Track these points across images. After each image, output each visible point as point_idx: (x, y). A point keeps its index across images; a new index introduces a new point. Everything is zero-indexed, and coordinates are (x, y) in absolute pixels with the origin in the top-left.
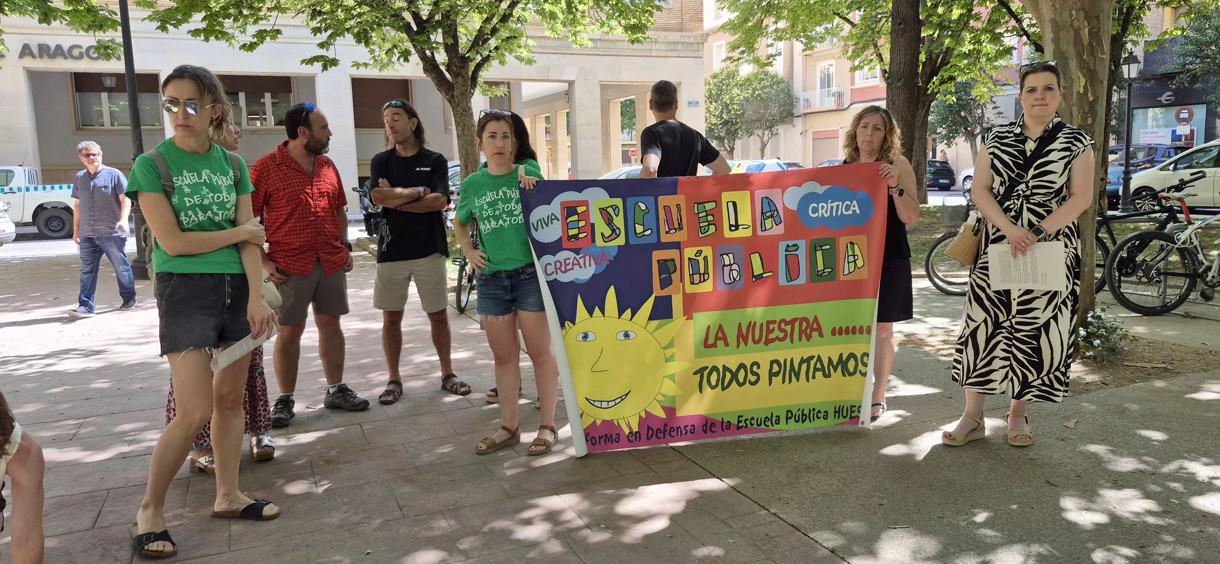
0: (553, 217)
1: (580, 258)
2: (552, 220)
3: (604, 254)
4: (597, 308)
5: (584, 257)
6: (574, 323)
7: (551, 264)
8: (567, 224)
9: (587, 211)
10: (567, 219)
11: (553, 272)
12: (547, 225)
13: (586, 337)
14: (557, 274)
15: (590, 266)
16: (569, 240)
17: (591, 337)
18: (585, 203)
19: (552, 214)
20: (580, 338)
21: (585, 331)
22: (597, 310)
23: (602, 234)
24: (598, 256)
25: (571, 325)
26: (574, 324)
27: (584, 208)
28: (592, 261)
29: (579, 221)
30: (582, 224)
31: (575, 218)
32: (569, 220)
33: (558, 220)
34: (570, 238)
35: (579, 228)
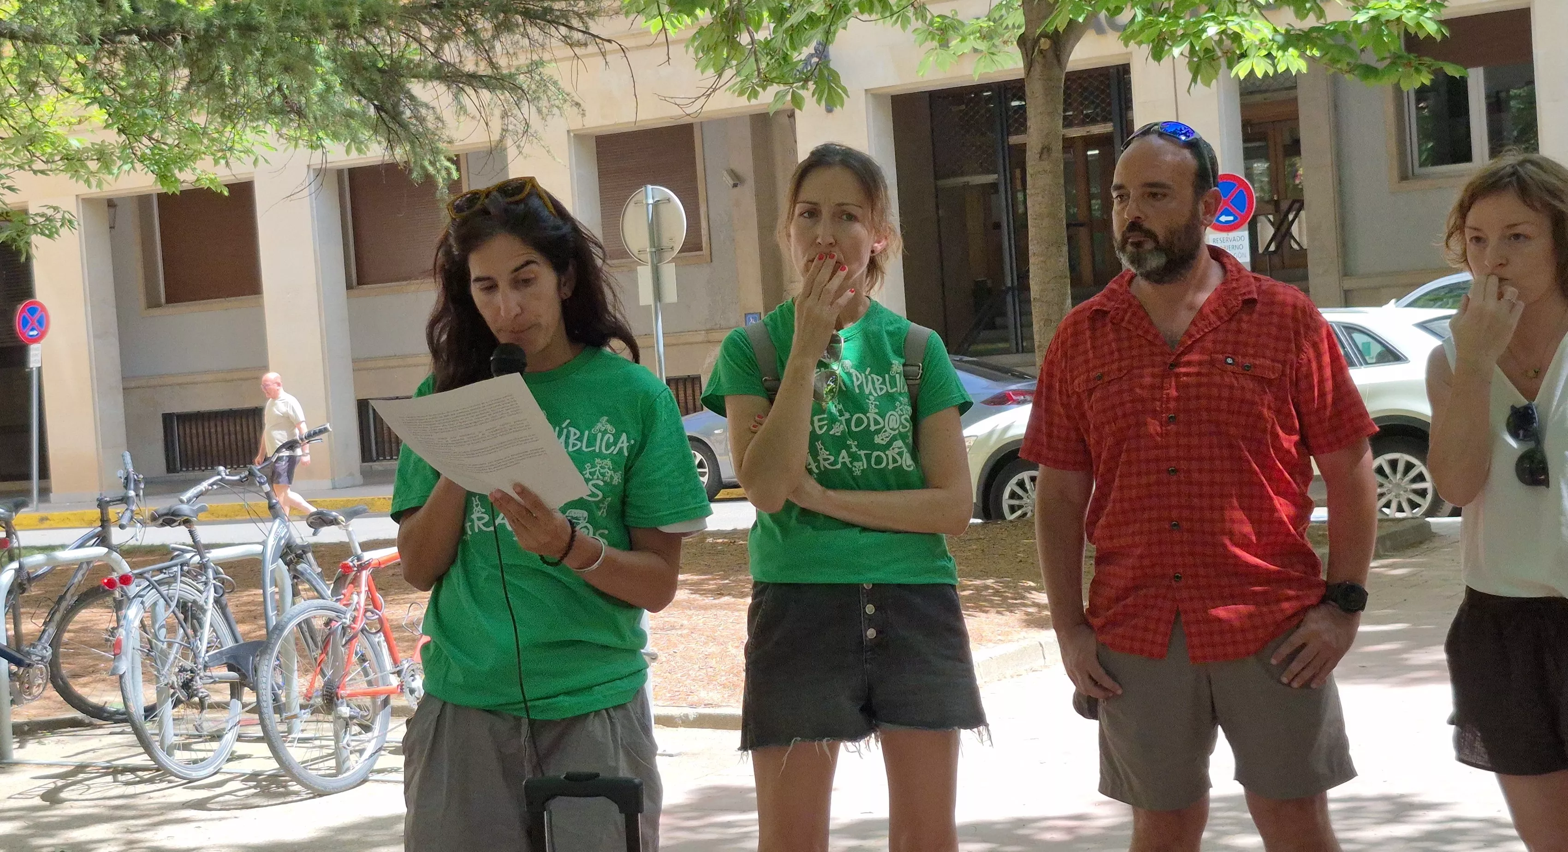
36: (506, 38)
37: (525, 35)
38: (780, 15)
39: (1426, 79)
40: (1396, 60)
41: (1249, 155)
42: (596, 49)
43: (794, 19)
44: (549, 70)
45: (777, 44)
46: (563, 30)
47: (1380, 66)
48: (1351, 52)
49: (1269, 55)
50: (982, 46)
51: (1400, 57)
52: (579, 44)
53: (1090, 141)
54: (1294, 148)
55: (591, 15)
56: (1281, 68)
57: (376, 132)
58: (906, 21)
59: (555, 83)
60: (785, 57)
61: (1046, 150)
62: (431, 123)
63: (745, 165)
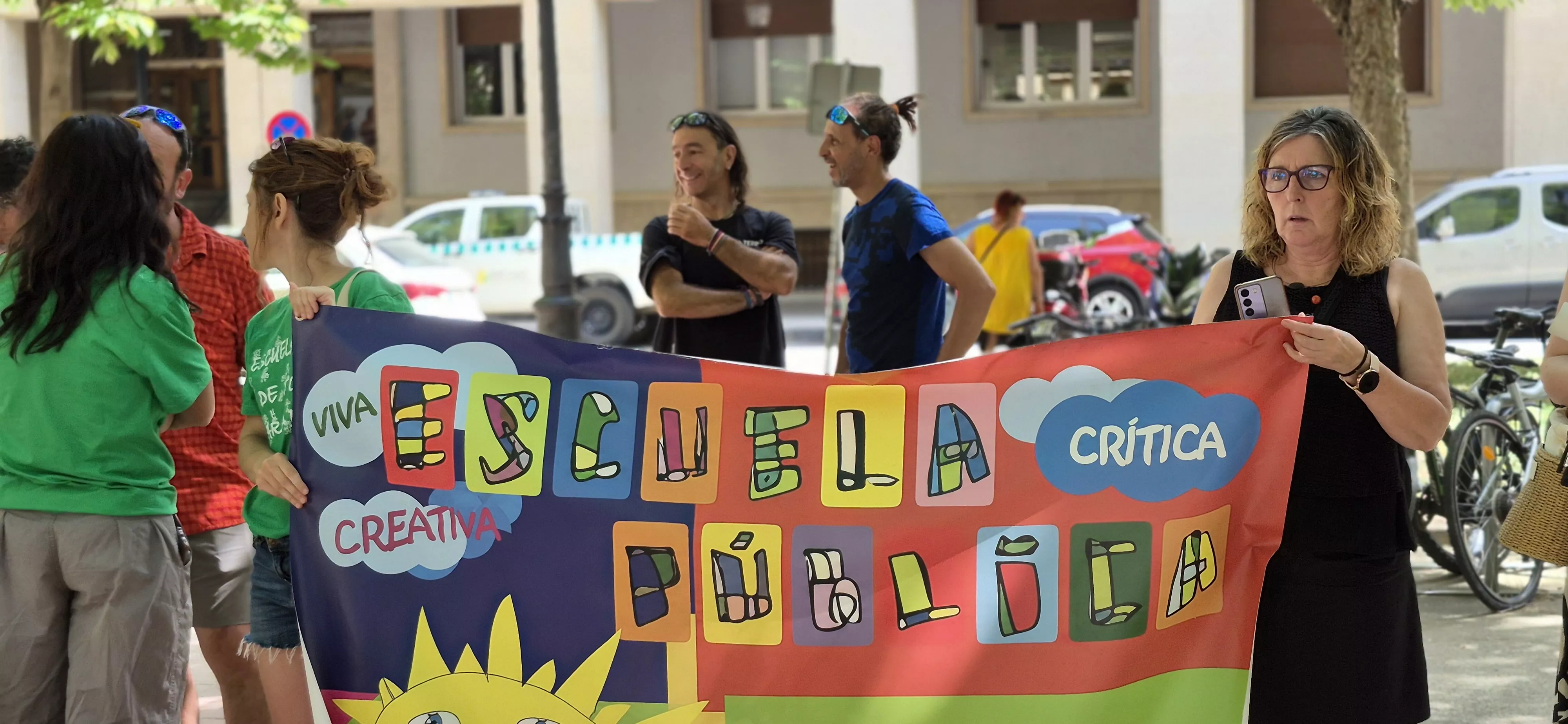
3: (486, 512)
4: (467, 650)
6: (404, 685)
8: (397, 424)
9: (449, 400)
10: (396, 411)
16: (401, 466)
18: (446, 378)
21: (433, 709)
22: (469, 655)
23: (482, 460)
24: (473, 515)
25: (395, 690)
26: (404, 687)
29: (424, 420)
30: (432, 428)
31: (416, 411)
32: (401, 415)
34: (403, 459)
35: (424, 439)
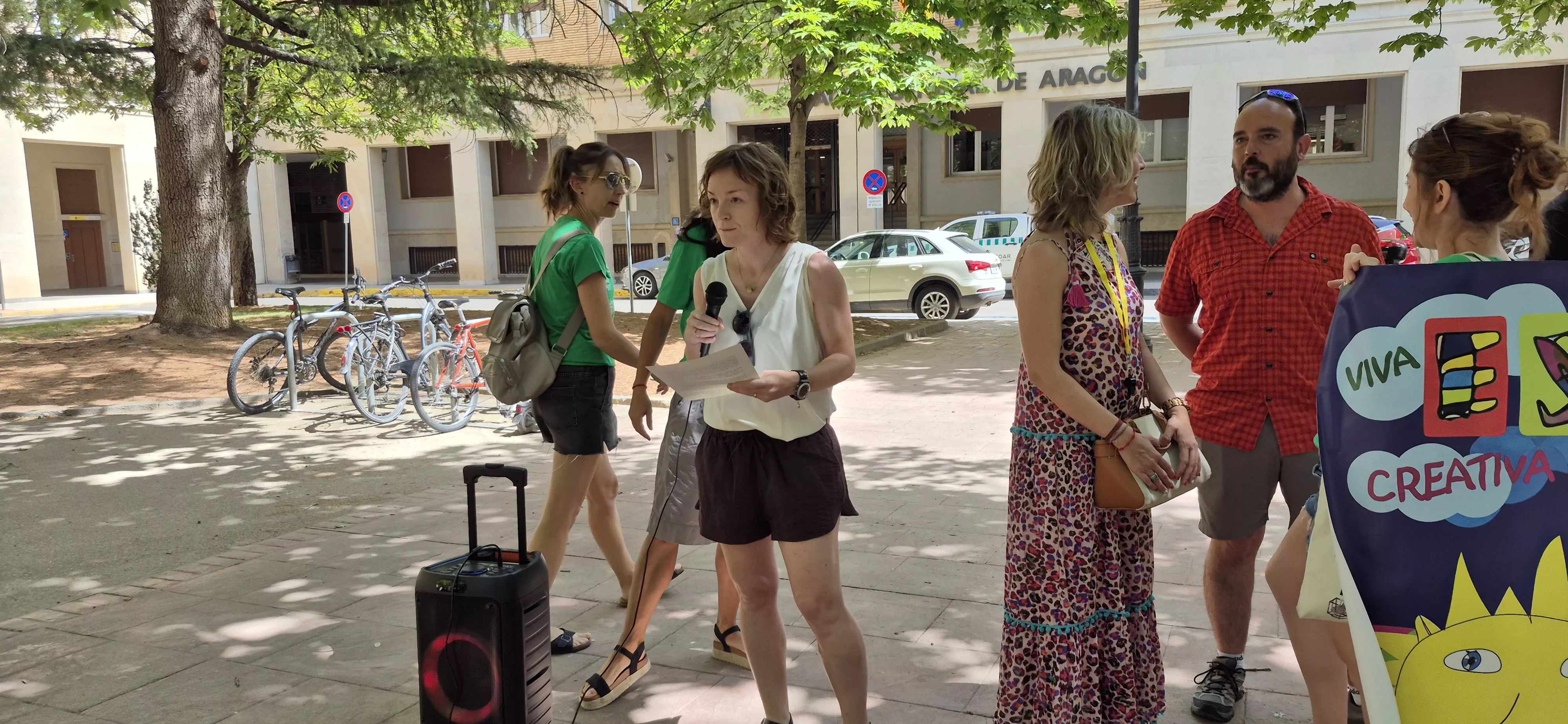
0: (1402, 358)
1: (1470, 463)
2: (1398, 364)
3: (1539, 456)
4: (1509, 592)
5: (1481, 461)
6: (1441, 623)
7: (1387, 475)
8: (1442, 376)
9: (1499, 347)
10: (1441, 362)
11: (1391, 495)
12: (1383, 378)
13: (1472, 661)
14: (1402, 499)
15: (1497, 482)
16: (1442, 417)
17: (1488, 662)
18: (1498, 325)
19: (1401, 350)
20: (1456, 661)
21: (1471, 646)
22: (1510, 600)
23: (1538, 405)
24: (1523, 459)
25: (1433, 627)
26: (1442, 625)
27: (1493, 338)
28: (1504, 473)
29: (1475, 369)
30: (1484, 376)
31: (1465, 361)
32: (1445, 368)
33: (1416, 365)
34: (1445, 410)
35: (1474, 387)
36: (558, 85)
37: (567, 84)
38: (685, 84)
39: (957, 131)
40: (946, 123)
41: (886, 163)
42: (601, 95)
43: (691, 86)
44: (578, 102)
45: (683, 96)
46: (585, 83)
47: (939, 124)
48: (927, 117)
49: (895, 119)
50: (774, 105)
51: (947, 121)
52: (592, 90)
53: (822, 152)
54: (904, 161)
55: (599, 77)
56: (899, 125)
57: (499, 124)
58: (741, 91)
59: (583, 108)
60: (687, 102)
61: (797, 154)
62: (524, 122)
63: (674, 152)
